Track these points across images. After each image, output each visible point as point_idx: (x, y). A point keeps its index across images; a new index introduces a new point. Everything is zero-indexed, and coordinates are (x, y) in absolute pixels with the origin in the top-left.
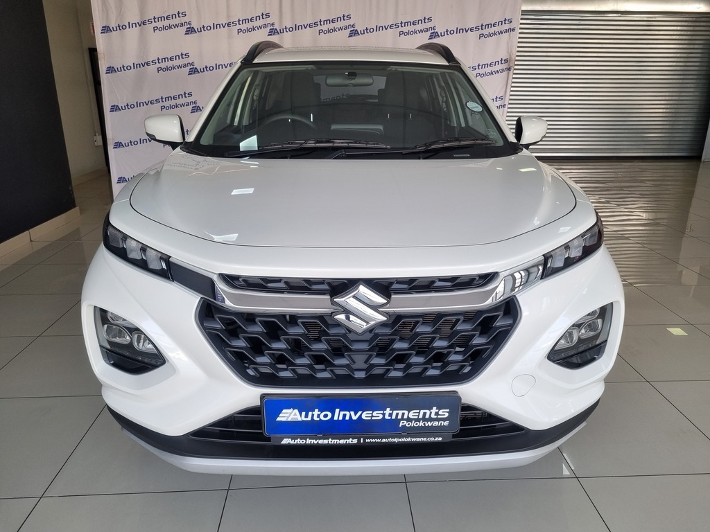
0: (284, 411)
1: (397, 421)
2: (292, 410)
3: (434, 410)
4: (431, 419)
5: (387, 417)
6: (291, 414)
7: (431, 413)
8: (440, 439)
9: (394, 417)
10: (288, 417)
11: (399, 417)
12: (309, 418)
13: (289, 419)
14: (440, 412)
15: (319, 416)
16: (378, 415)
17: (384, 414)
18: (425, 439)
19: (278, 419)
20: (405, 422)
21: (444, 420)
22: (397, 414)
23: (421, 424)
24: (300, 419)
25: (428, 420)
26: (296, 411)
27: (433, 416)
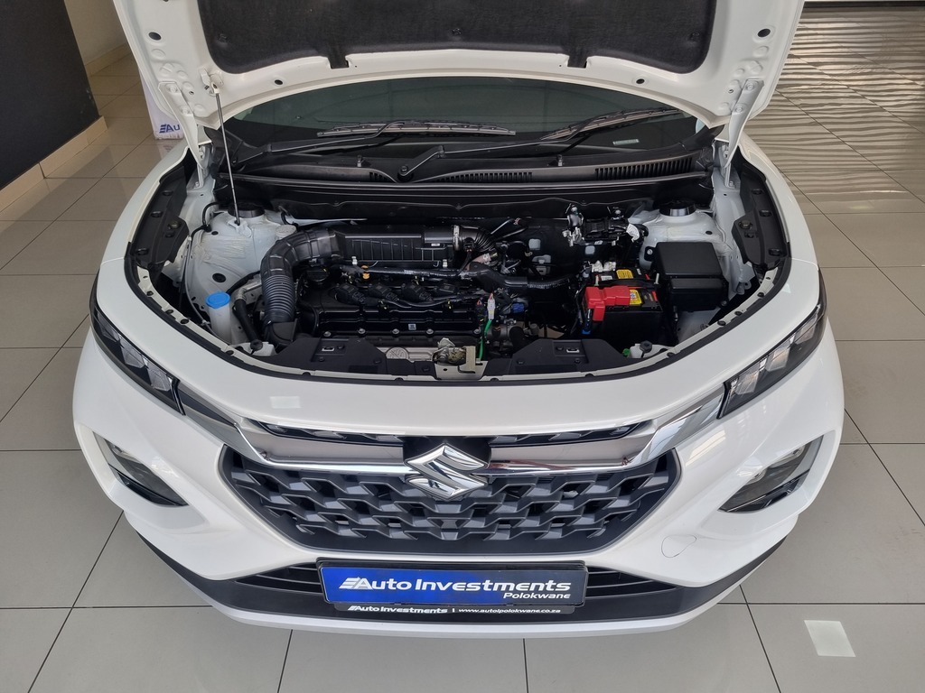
0: (348, 579)
1: (500, 593)
2: (358, 579)
3: (551, 583)
4: (545, 592)
5: (486, 588)
6: (358, 582)
7: (546, 586)
8: (559, 611)
9: (495, 589)
10: (354, 586)
11: (503, 589)
12: (383, 587)
13: (356, 588)
14: (559, 585)
15: (395, 585)
16: (474, 587)
17: (482, 586)
18: (538, 611)
19: (341, 587)
20: (511, 594)
21: (564, 593)
22: (500, 587)
23: (533, 596)
24: (369, 587)
25: (541, 593)
26: (365, 580)
27: (549, 589)
